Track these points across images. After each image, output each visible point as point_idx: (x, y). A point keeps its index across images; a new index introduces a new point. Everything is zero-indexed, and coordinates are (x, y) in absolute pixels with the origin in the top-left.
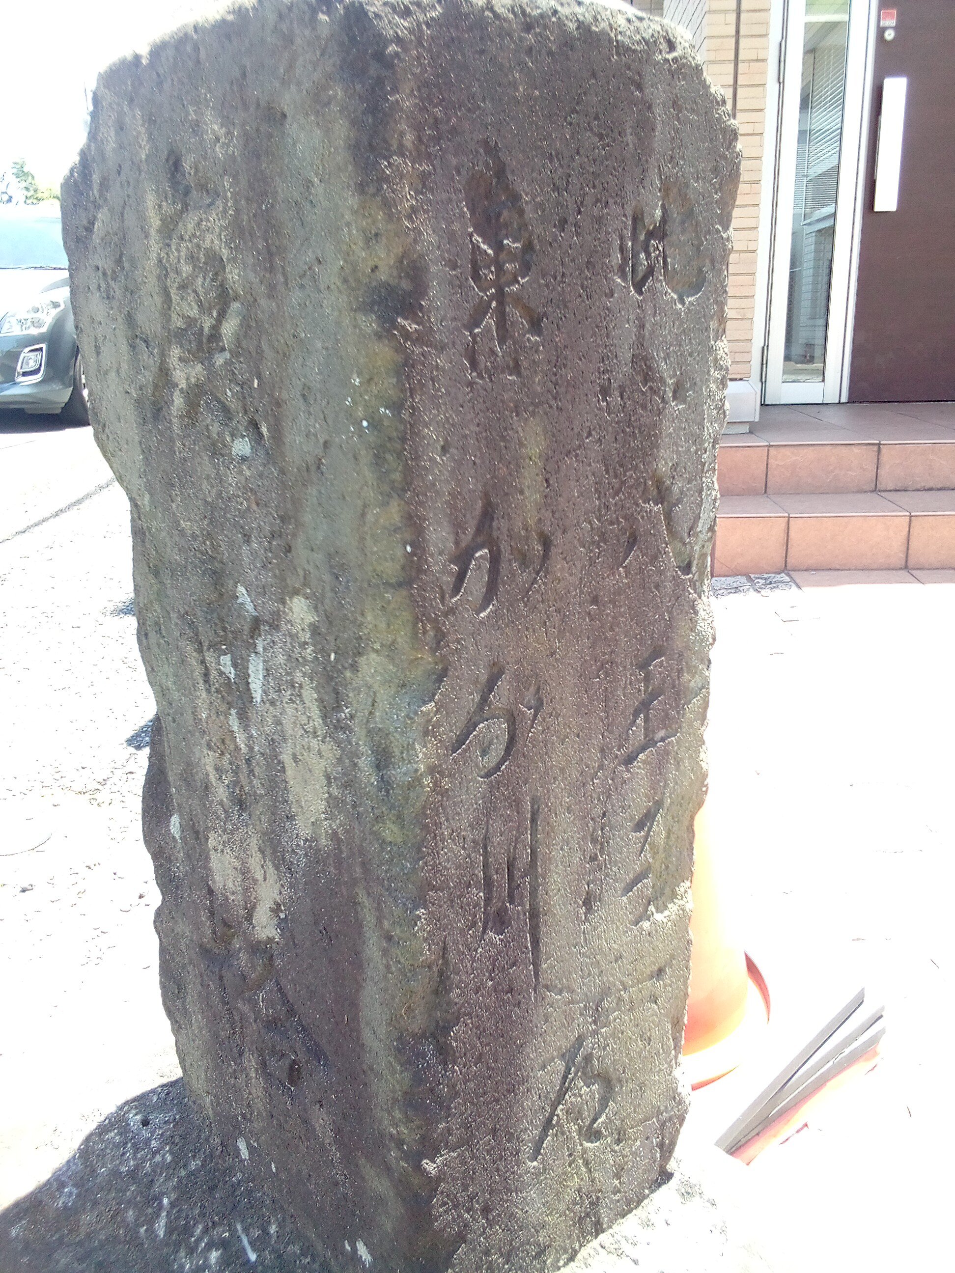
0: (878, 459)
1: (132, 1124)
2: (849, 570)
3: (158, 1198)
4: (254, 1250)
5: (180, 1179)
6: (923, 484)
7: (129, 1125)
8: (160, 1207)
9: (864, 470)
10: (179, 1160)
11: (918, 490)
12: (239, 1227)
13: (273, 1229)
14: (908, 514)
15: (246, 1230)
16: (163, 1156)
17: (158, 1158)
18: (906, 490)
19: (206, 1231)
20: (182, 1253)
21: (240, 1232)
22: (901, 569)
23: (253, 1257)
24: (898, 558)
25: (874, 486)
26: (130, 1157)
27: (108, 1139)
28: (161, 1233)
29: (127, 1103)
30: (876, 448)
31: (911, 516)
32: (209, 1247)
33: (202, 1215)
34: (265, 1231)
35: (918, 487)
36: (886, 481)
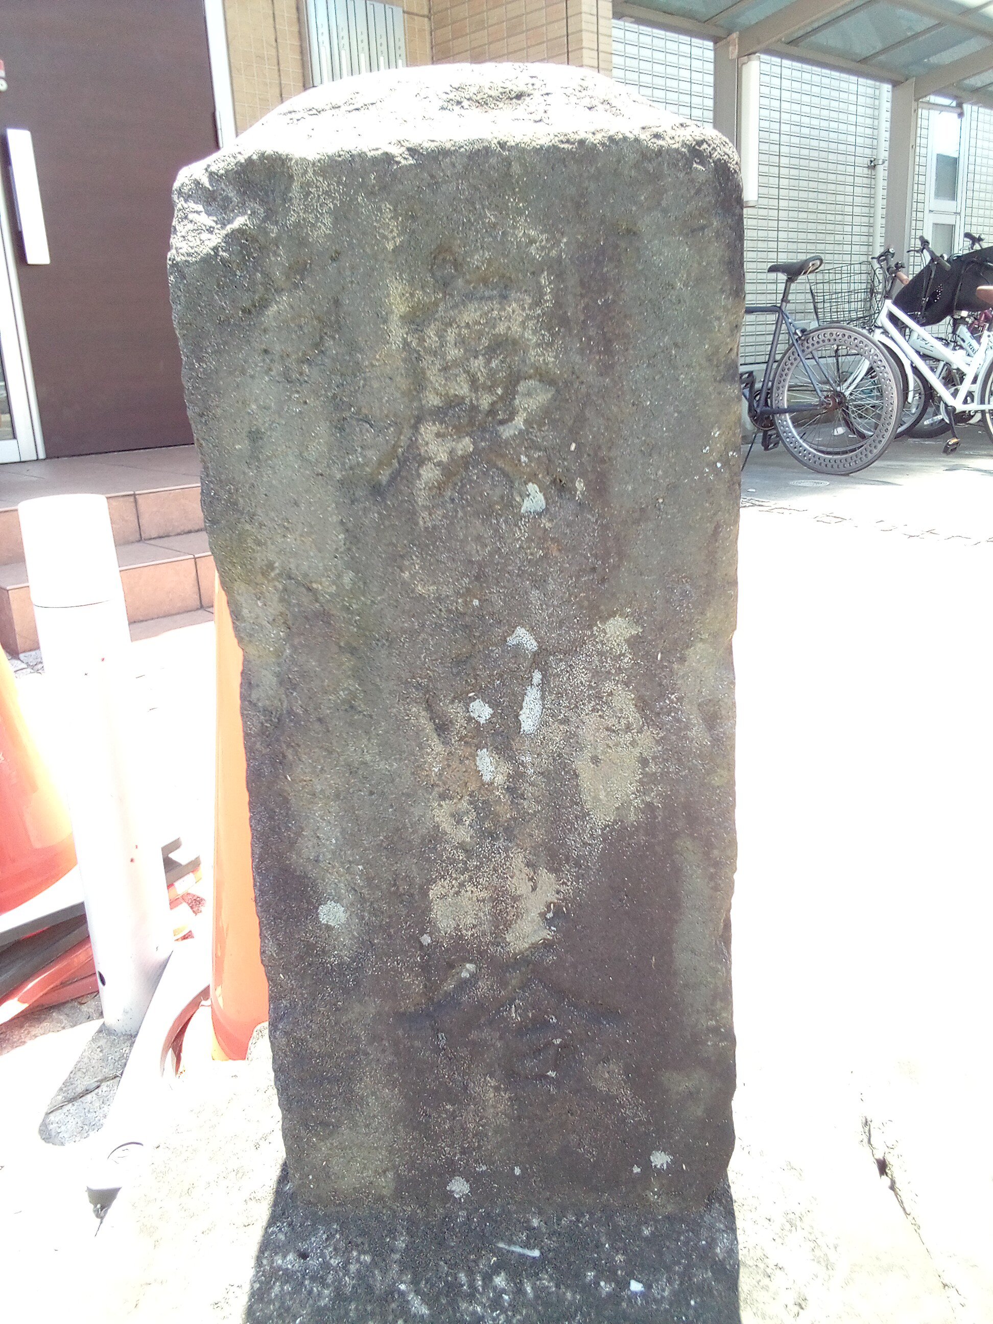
0: (137, 509)
1: (289, 1266)
2: (153, 619)
3: (391, 1293)
4: (532, 1248)
5: (399, 1262)
6: (182, 528)
7: (287, 1269)
8: (402, 1294)
9: (127, 521)
10: (381, 1253)
11: (179, 534)
12: (501, 1245)
13: (535, 1222)
14: (192, 556)
15: (511, 1242)
16: (358, 1261)
17: (353, 1268)
18: (168, 536)
19: (471, 1273)
20: (464, 1306)
21: (507, 1247)
22: (198, 609)
23: (536, 1253)
24: (194, 601)
25: (138, 536)
26: (319, 1289)
27: (276, 1295)
28: (425, 1310)
29: (259, 1259)
30: (132, 499)
31: (195, 558)
32: (488, 1278)
33: (453, 1266)
34: (530, 1229)
35: (179, 531)
36: (150, 530)
